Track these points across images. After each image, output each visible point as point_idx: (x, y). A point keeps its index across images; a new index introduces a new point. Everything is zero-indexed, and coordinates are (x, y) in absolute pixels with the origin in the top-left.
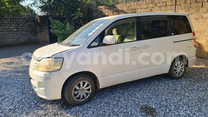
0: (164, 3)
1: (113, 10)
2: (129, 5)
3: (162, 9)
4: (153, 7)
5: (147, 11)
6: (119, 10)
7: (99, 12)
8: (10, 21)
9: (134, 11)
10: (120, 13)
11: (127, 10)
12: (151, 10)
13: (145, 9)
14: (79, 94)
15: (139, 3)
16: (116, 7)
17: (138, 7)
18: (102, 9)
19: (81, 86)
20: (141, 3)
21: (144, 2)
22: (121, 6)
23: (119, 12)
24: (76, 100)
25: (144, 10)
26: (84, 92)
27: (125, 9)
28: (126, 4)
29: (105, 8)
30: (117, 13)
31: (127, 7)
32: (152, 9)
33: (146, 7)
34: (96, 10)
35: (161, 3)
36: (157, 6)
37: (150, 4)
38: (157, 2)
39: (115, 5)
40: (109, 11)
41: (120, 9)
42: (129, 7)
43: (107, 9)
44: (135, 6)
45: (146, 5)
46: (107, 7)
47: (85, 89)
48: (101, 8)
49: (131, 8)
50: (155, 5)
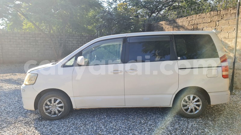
0: (233, 15)
1: (173, 26)
2: (190, 19)
3: (230, 23)
4: (218, 21)
5: (211, 26)
6: (179, 26)
7: (160, 28)
8: (88, 39)
9: (195, 26)
10: (180, 30)
11: (188, 26)
12: (216, 25)
13: (209, 24)
14: (50, 109)
15: (201, 16)
16: (177, 22)
17: (200, 20)
18: (163, 25)
19: (53, 102)
20: (204, 16)
21: (208, 15)
22: (182, 20)
23: (179, 27)
24: (47, 114)
25: (207, 24)
26: (56, 108)
27: (186, 24)
28: (187, 18)
29: (166, 24)
30: (177, 29)
31: (188, 21)
32: (217, 23)
33: (210, 21)
34: (157, 26)
35: (229, 15)
36: (224, 19)
37: (215, 17)
38: (223, 13)
39: (176, 20)
40: (170, 27)
41: (180, 24)
42: (191, 22)
43: (168, 25)
44: (197, 20)
45: (210, 18)
46: (167, 23)
47: (56, 106)
48: (161, 24)
49: (192, 23)
50: (221, 17)
